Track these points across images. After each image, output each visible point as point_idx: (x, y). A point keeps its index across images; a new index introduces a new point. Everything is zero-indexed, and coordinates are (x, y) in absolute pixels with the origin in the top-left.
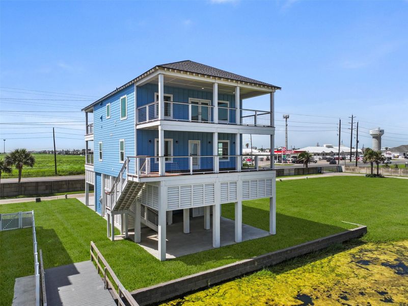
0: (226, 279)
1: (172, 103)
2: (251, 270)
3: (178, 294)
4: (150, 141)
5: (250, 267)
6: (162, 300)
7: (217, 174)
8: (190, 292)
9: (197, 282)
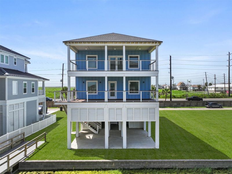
0: (88, 168)
1: (97, 61)
2: (110, 168)
3: (54, 168)
4: (84, 82)
5: (109, 166)
6: (44, 169)
7: (106, 103)
8: (62, 169)
9: (67, 165)
